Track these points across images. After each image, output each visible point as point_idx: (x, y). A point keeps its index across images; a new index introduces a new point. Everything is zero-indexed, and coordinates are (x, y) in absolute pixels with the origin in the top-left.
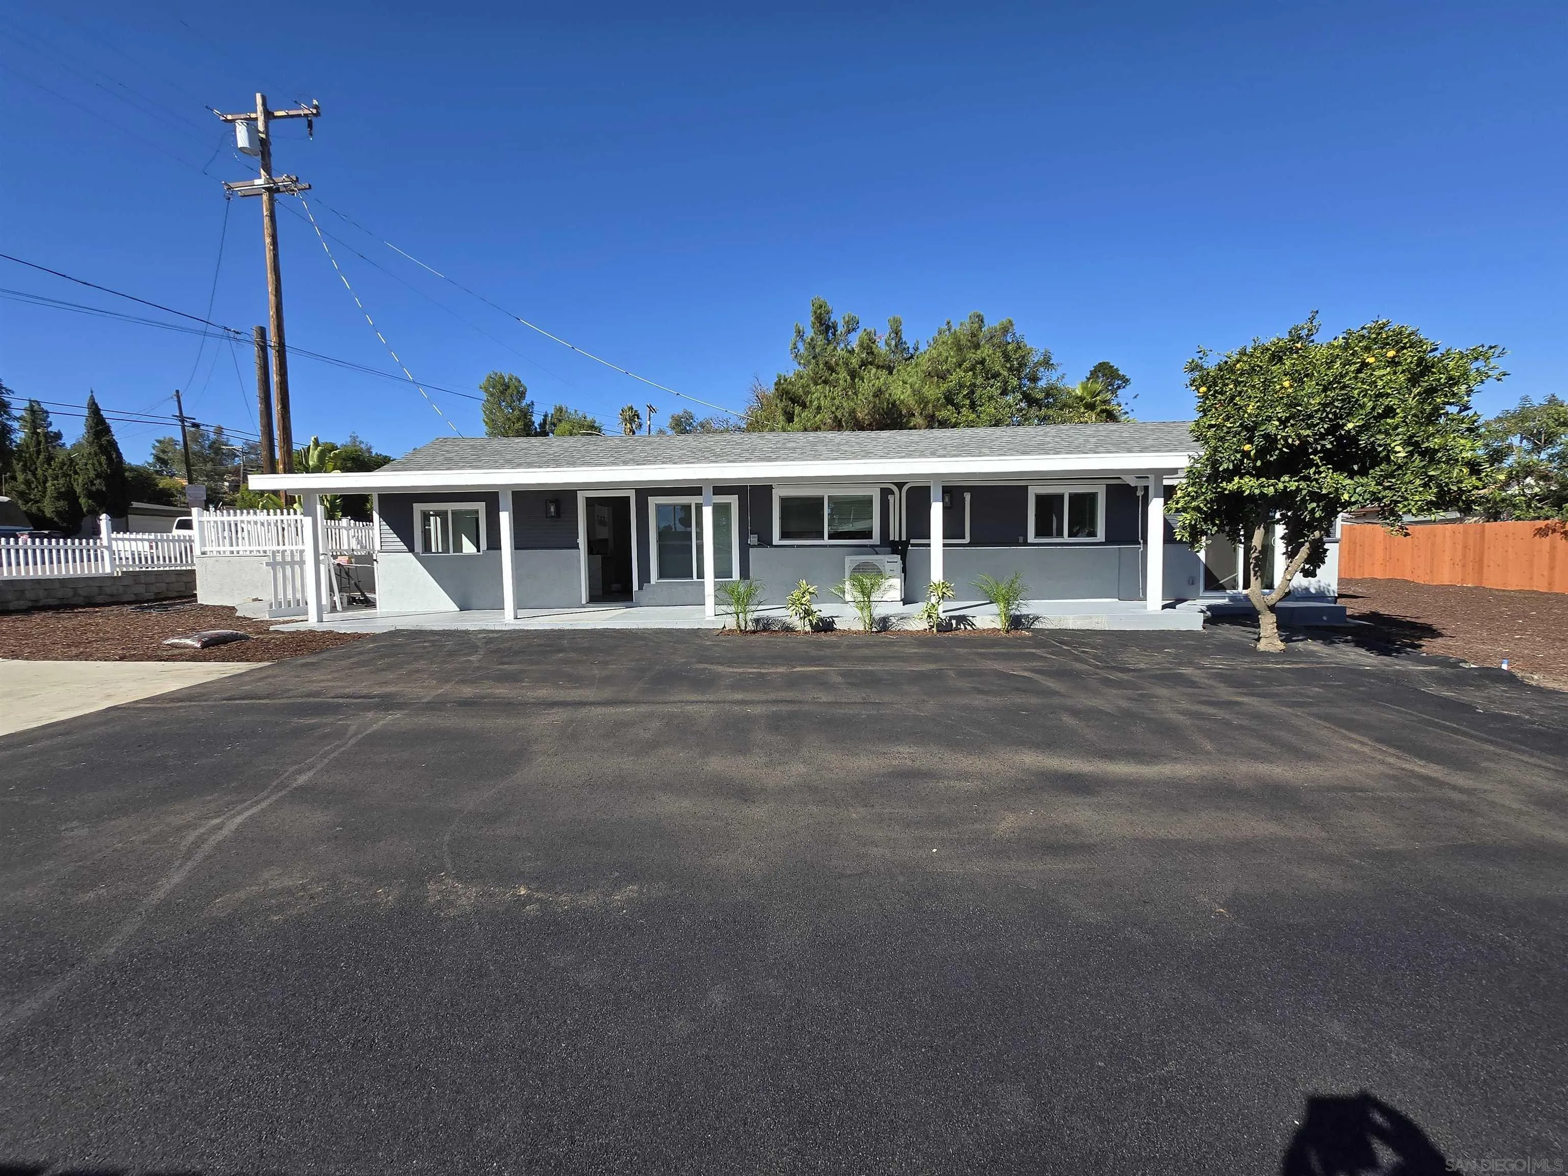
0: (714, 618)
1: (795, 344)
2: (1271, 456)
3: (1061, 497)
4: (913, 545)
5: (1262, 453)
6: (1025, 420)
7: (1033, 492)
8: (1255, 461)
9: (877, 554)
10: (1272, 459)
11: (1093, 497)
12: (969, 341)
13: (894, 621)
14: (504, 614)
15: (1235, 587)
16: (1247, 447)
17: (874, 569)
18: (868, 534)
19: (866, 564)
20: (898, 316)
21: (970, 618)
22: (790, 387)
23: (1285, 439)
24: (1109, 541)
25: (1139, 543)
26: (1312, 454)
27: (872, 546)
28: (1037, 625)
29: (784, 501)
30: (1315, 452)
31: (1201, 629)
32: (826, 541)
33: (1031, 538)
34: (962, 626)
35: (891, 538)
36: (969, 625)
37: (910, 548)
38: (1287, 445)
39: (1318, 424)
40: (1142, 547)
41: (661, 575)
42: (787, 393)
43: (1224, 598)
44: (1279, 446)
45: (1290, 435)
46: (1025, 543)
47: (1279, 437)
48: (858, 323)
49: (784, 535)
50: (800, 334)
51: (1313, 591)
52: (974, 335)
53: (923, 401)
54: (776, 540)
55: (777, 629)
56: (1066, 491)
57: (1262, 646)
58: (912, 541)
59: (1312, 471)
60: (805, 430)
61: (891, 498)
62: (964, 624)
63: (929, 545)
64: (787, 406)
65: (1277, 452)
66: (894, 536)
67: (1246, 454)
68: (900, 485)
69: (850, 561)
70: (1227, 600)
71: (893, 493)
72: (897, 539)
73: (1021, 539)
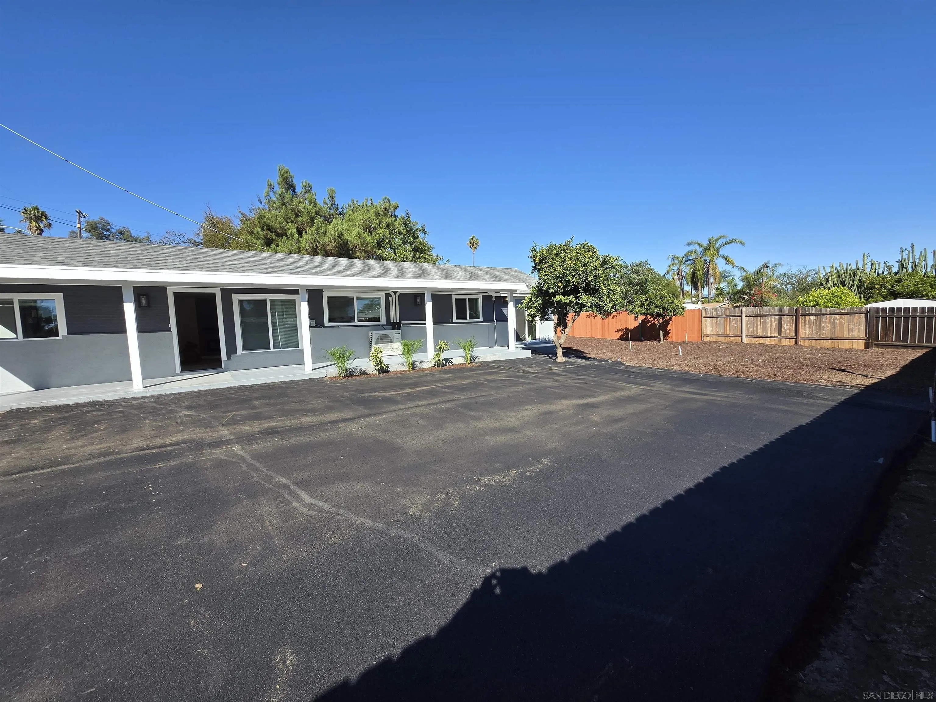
0: (312, 372)
1: (268, 193)
2: (568, 288)
3: (465, 300)
4: (403, 324)
5: (565, 287)
6: (414, 260)
7: (454, 297)
8: (562, 290)
9: (385, 330)
10: (568, 289)
11: (477, 300)
12: (383, 212)
13: (418, 364)
14: (132, 385)
15: (525, 339)
16: (560, 284)
17: (388, 338)
18: (378, 319)
19: (382, 335)
20: (333, 188)
21: (451, 359)
22: (268, 221)
23: (573, 282)
24: (484, 321)
25: (495, 322)
26: (580, 288)
27: (382, 326)
28: (477, 360)
29: (330, 299)
30: (581, 288)
31: (530, 356)
32: (356, 323)
33: (455, 320)
34: (448, 364)
35: (392, 321)
36: (450, 362)
37: (401, 326)
38: (573, 285)
39: (582, 278)
40: (496, 323)
41: (245, 348)
42: (268, 226)
43: (522, 344)
44: (571, 285)
45: (574, 281)
46: (453, 323)
47: (571, 281)
48: (312, 188)
49: (331, 320)
50: (271, 187)
51: (547, 340)
52: (386, 209)
53: (365, 243)
54: (326, 322)
55: (358, 374)
56: (467, 297)
57: (558, 360)
58: (402, 322)
59: (580, 294)
60: (291, 253)
61: (390, 299)
62: (448, 363)
63: (425, 324)
64: (267, 234)
65: (570, 287)
66: (393, 320)
67: (559, 287)
68: (395, 292)
69: (375, 334)
70: (523, 345)
71: (391, 296)
72: (395, 321)
73: (450, 321)
